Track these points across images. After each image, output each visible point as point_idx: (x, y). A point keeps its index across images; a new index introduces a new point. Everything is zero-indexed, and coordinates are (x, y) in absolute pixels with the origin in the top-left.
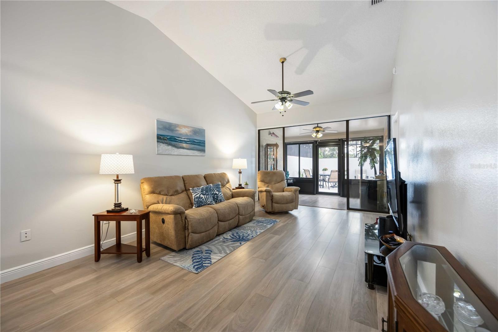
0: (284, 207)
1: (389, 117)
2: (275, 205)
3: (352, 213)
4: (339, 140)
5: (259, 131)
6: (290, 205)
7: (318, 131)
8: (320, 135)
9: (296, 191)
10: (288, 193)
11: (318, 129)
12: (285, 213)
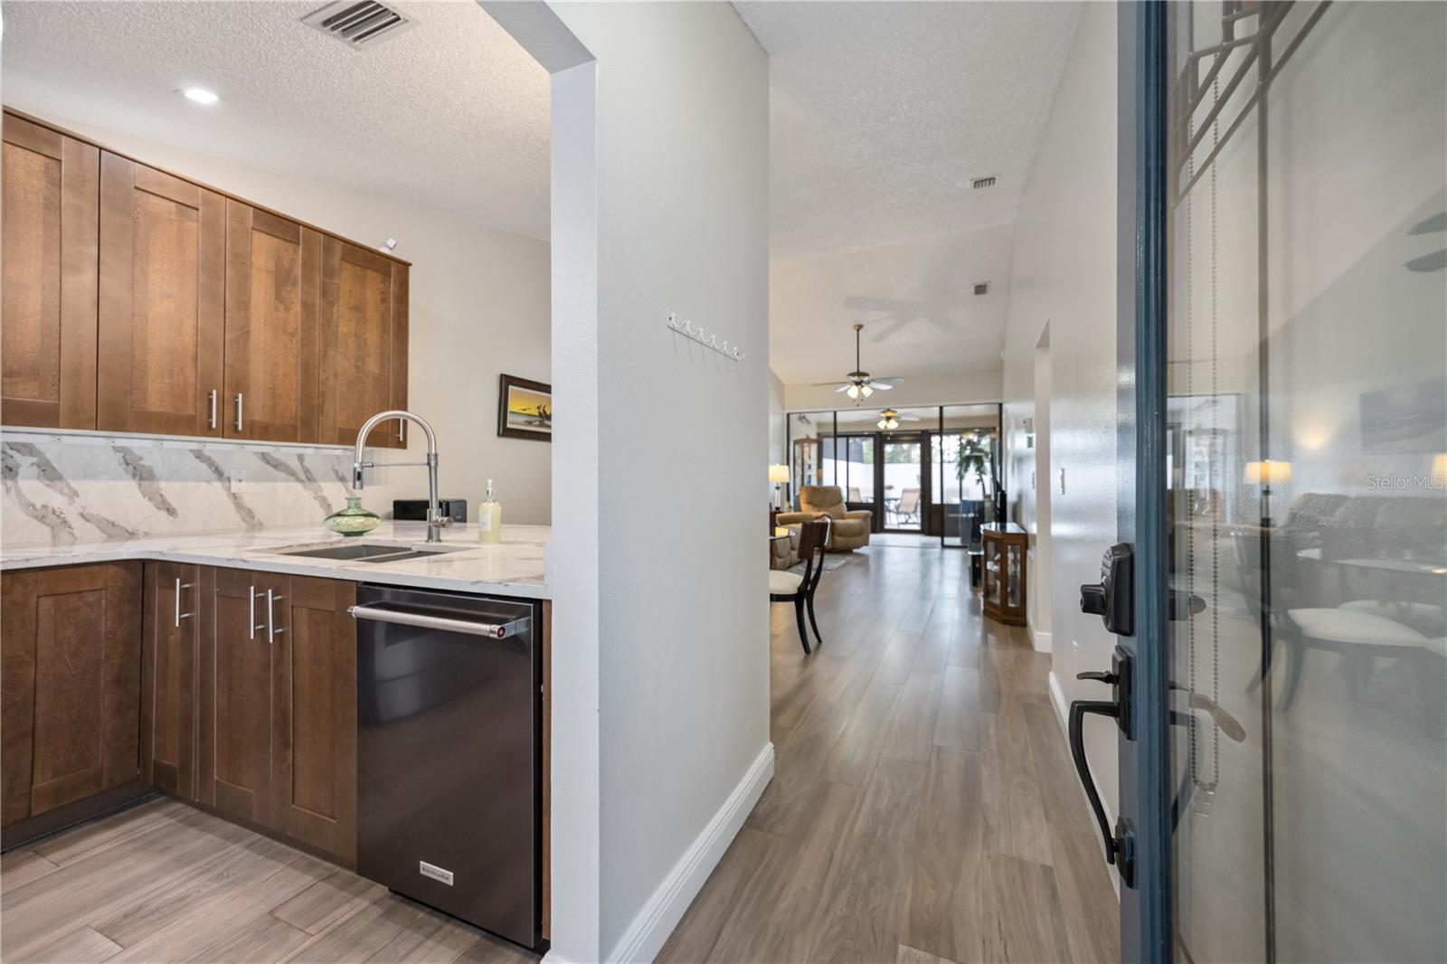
0: (851, 541)
1: (1001, 405)
2: (838, 539)
3: (947, 552)
4: (923, 431)
5: (788, 415)
6: (858, 540)
7: (888, 418)
8: (893, 425)
9: (865, 517)
10: (852, 520)
11: (889, 414)
12: (846, 551)
